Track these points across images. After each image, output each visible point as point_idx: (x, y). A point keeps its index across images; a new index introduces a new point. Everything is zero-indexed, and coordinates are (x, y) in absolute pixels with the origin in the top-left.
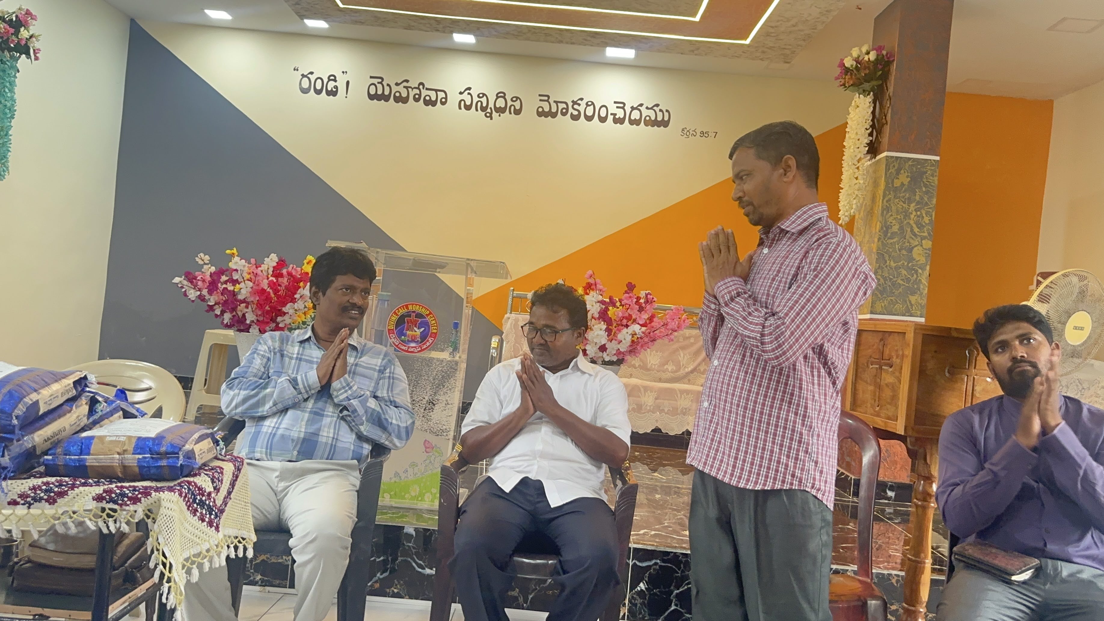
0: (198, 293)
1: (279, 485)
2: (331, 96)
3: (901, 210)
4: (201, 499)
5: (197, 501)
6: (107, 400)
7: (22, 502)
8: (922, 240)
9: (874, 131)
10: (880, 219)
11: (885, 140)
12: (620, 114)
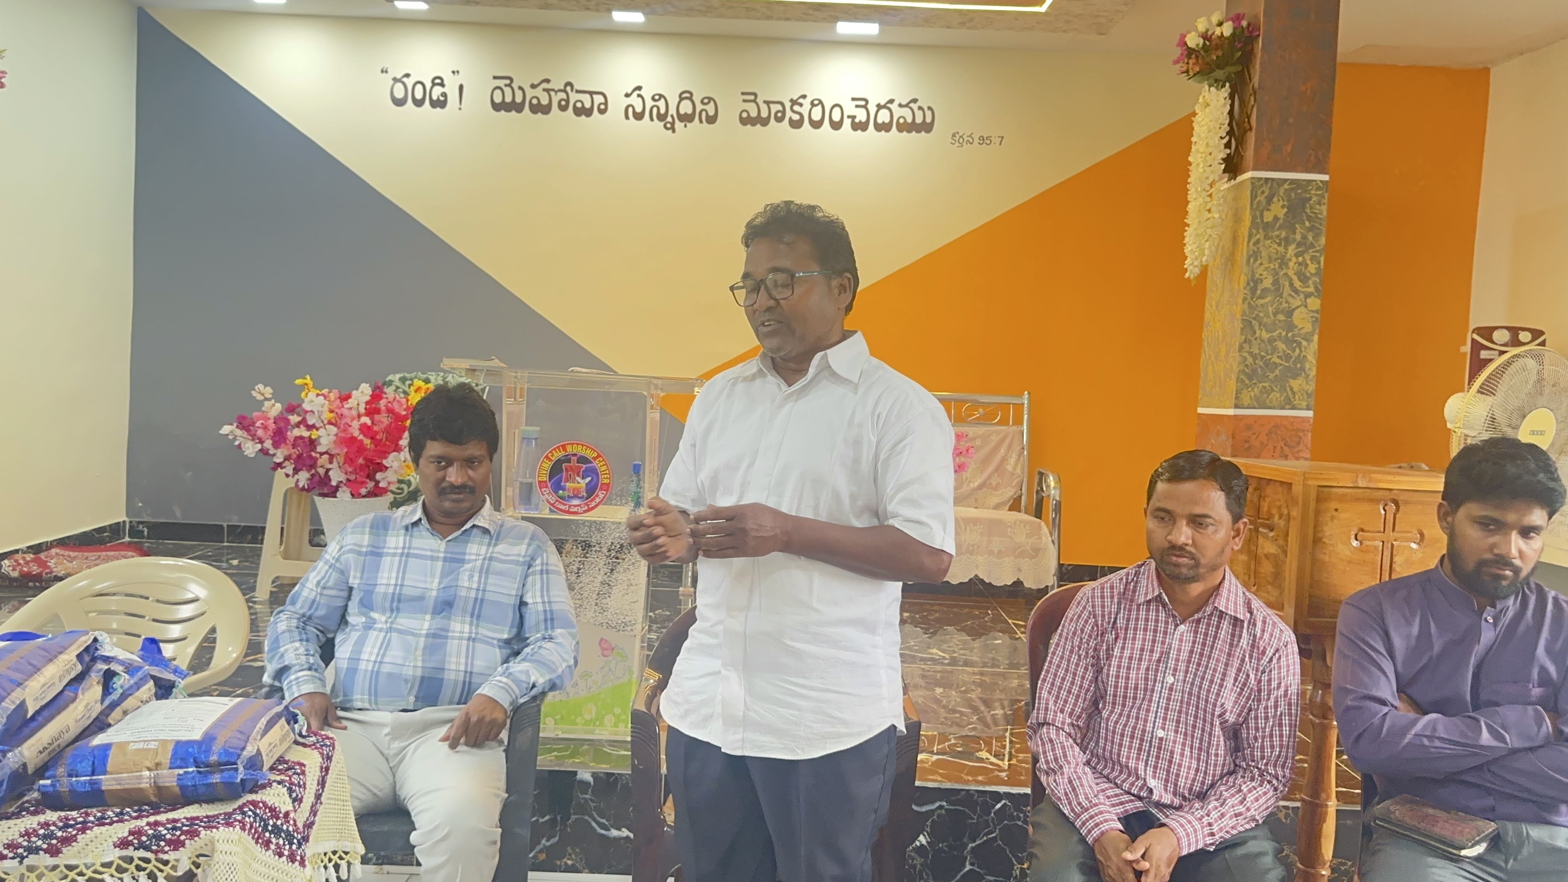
0: (259, 446)
1: (392, 746)
2: (438, 109)
3: (1274, 256)
4: (274, 825)
5: (270, 828)
6: (131, 669)
7: (11, 855)
8: (1306, 299)
9: (1233, 140)
10: (1245, 269)
11: (1249, 153)
12: (861, 116)
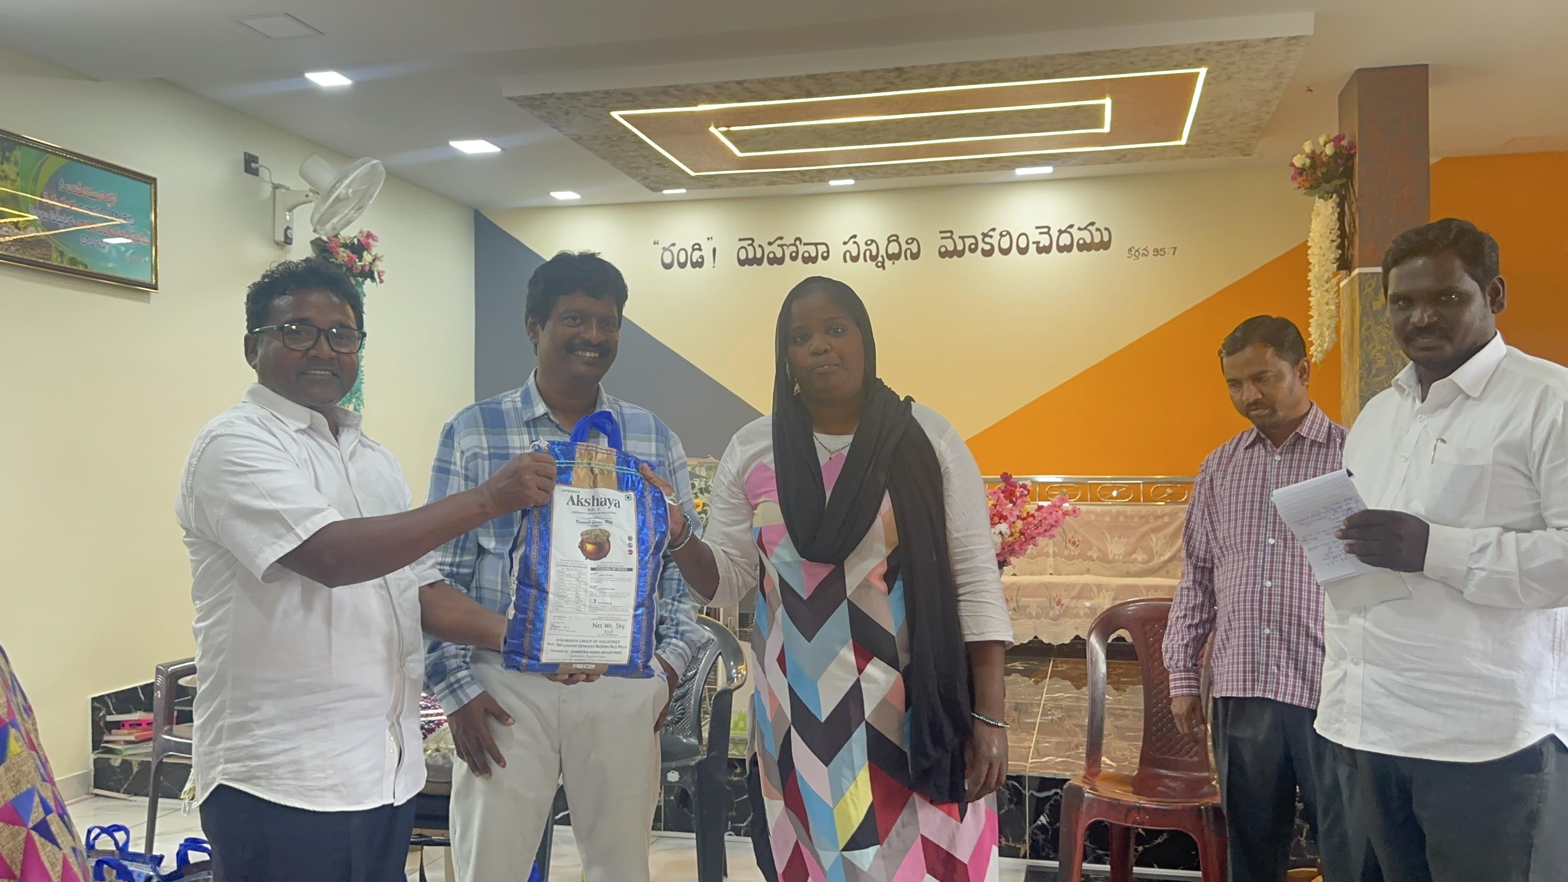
2: (697, 269)
9: (1344, 241)
10: (1359, 352)
11: (1356, 252)
12: (1045, 240)
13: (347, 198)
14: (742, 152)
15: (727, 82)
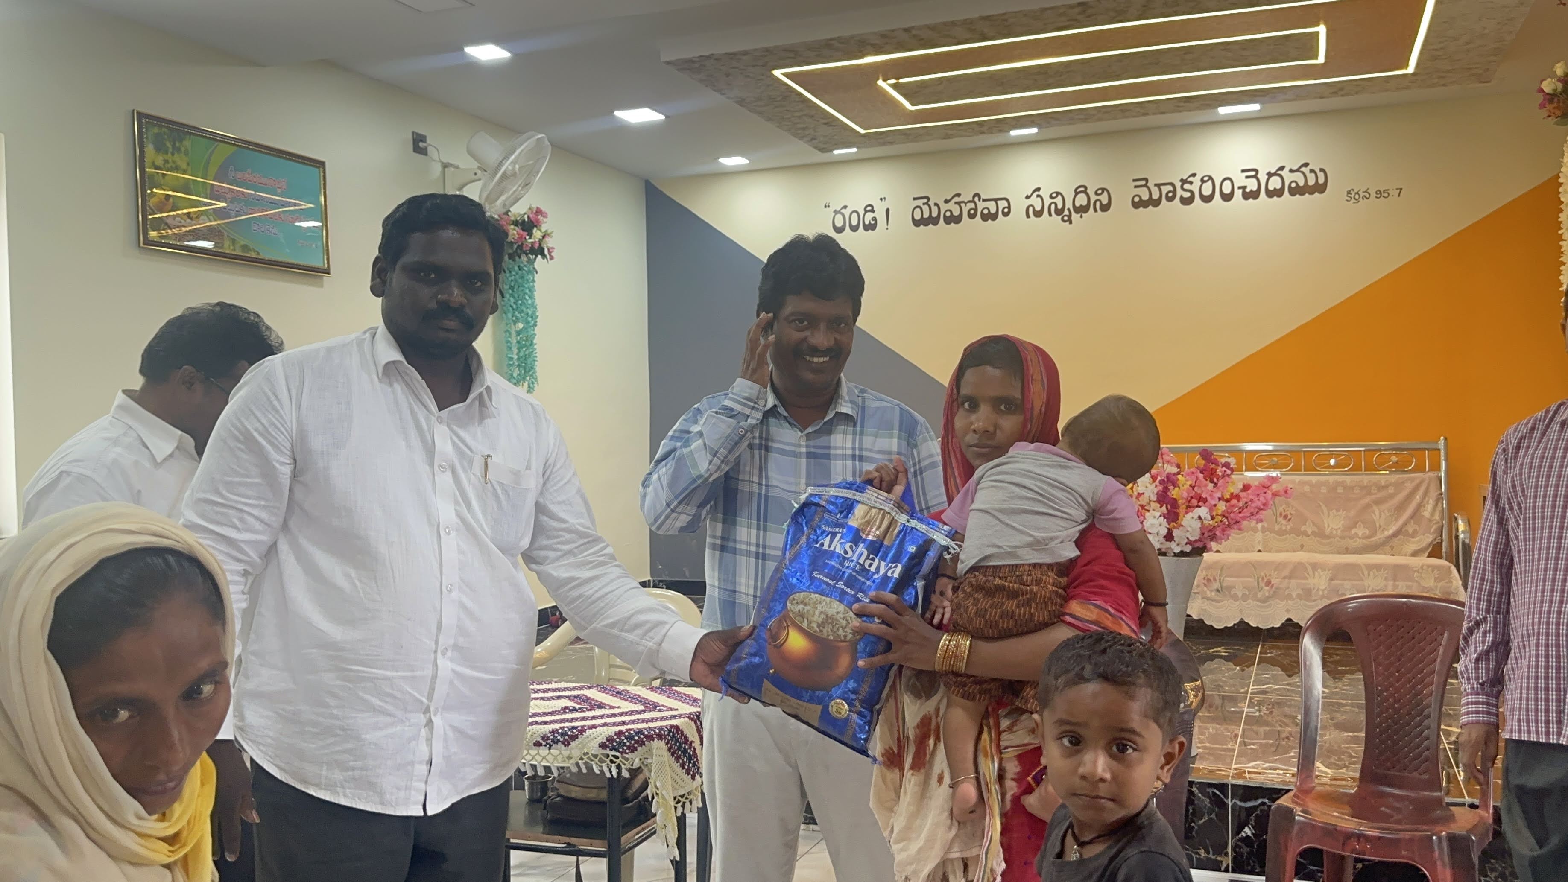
2: (870, 232)
12: (1252, 185)
13: (514, 174)
14: (913, 105)
15: (893, 31)
